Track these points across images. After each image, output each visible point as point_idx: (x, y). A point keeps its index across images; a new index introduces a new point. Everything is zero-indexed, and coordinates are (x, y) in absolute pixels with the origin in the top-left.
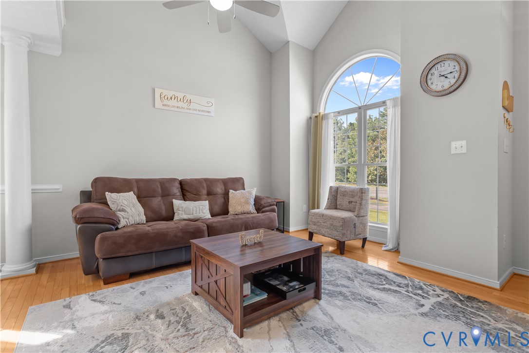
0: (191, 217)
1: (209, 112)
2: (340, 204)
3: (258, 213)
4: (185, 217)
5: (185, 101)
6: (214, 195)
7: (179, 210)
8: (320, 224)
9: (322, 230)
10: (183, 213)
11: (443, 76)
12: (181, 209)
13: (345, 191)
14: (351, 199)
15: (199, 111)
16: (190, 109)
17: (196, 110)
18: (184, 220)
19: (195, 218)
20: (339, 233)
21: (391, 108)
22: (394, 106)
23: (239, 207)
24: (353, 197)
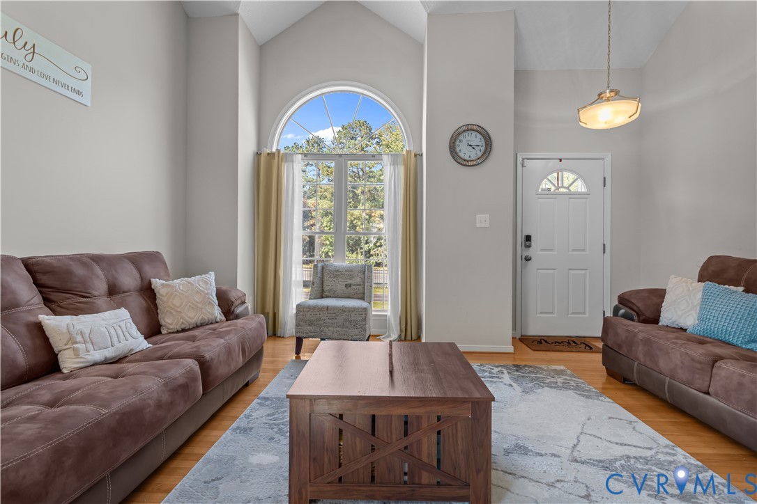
0: (110, 353)
1: (79, 93)
2: (330, 291)
3: (227, 320)
4: (97, 356)
5: (20, 44)
6: (124, 292)
7: (76, 343)
8: (322, 322)
9: (326, 330)
10: (90, 346)
11: (470, 146)
12: (79, 338)
13: (338, 271)
14: (349, 282)
15: (57, 83)
16: (32, 70)
17: (48, 78)
18: (95, 364)
19: (118, 353)
20: (359, 330)
21: (389, 164)
22: (394, 163)
23: (192, 314)
24: (351, 277)
